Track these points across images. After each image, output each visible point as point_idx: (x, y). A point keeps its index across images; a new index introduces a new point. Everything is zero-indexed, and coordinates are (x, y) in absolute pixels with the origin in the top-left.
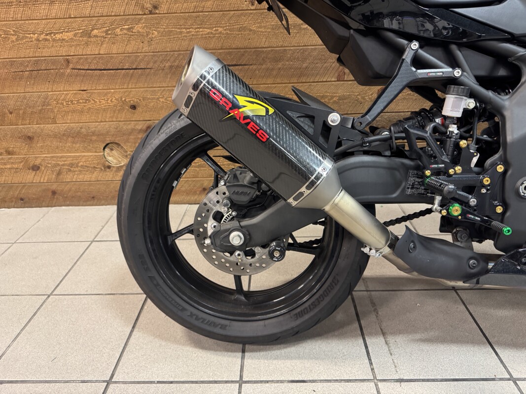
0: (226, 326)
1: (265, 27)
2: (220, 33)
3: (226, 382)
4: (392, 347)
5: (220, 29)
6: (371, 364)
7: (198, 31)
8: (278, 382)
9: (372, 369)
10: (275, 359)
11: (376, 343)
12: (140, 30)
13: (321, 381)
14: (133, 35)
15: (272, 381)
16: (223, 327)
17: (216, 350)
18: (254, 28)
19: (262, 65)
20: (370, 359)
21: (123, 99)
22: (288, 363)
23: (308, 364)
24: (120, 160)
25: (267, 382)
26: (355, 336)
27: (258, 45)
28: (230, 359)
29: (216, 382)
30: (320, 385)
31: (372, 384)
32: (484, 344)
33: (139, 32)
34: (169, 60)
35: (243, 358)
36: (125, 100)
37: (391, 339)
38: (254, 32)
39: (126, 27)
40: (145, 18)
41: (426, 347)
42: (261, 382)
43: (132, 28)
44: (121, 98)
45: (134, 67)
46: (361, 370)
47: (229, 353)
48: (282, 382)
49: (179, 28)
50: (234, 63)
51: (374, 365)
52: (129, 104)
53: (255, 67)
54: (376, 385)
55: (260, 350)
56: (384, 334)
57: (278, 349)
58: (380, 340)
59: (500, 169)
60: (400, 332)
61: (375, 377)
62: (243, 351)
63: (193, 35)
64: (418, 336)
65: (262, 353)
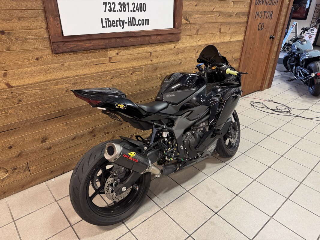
0: (119, 217)
1: (73, 99)
2: (54, 105)
3: (126, 233)
4: (160, 198)
5: (53, 104)
6: (158, 205)
7: (43, 107)
8: (139, 224)
9: (159, 207)
10: (134, 219)
11: (155, 199)
12: (12, 112)
13: (150, 217)
14: (8, 115)
15: (138, 225)
16: (118, 218)
17: (115, 228)
18: (68, 100)
19: (73, 113)
20: (157, 205)
21: (4, 145)
22: (138, 218)
23: (143, 215)
24: (2, 175)
25: (137, 226)
26: (149, 201)
27: (71, 106)
28: (122, 227)
29: (123, 235)
30: (150, 218)
31: (161, 210)
32: (178, 185)
33: (11, 113)
34: (29, 121)
35: (125, 225)
36: (5, 146)
37: (158, 196)
38: (69, 102)
39: (4, 112)
40: (15, 107)
41: (167, 193)
42: (135, 227)
43: (8, 112)
44: (3, 145)
45: (10, 129)
46: (157, 209)
47: (120, 226)
48: (140, 224)
49: (33, 107)
50: (61, 115)
51: (159, 205)
52: (8, 147)
53: (70, 115)
54: (162, 210)
55: (128, 220)
56: (156, 196)
57: (133, 216)
58: (156, 198)
59: (176, 145)
60: (159, 193)
61: (161, 208)
62: (123, 223)
63: (40, 109)
64: (164, 191)
65: (129, 220)
